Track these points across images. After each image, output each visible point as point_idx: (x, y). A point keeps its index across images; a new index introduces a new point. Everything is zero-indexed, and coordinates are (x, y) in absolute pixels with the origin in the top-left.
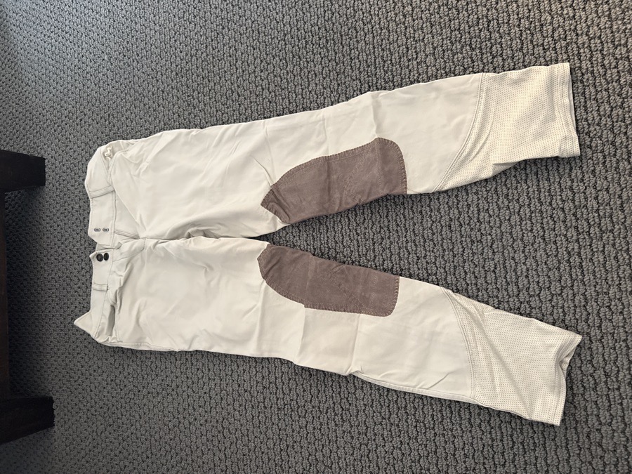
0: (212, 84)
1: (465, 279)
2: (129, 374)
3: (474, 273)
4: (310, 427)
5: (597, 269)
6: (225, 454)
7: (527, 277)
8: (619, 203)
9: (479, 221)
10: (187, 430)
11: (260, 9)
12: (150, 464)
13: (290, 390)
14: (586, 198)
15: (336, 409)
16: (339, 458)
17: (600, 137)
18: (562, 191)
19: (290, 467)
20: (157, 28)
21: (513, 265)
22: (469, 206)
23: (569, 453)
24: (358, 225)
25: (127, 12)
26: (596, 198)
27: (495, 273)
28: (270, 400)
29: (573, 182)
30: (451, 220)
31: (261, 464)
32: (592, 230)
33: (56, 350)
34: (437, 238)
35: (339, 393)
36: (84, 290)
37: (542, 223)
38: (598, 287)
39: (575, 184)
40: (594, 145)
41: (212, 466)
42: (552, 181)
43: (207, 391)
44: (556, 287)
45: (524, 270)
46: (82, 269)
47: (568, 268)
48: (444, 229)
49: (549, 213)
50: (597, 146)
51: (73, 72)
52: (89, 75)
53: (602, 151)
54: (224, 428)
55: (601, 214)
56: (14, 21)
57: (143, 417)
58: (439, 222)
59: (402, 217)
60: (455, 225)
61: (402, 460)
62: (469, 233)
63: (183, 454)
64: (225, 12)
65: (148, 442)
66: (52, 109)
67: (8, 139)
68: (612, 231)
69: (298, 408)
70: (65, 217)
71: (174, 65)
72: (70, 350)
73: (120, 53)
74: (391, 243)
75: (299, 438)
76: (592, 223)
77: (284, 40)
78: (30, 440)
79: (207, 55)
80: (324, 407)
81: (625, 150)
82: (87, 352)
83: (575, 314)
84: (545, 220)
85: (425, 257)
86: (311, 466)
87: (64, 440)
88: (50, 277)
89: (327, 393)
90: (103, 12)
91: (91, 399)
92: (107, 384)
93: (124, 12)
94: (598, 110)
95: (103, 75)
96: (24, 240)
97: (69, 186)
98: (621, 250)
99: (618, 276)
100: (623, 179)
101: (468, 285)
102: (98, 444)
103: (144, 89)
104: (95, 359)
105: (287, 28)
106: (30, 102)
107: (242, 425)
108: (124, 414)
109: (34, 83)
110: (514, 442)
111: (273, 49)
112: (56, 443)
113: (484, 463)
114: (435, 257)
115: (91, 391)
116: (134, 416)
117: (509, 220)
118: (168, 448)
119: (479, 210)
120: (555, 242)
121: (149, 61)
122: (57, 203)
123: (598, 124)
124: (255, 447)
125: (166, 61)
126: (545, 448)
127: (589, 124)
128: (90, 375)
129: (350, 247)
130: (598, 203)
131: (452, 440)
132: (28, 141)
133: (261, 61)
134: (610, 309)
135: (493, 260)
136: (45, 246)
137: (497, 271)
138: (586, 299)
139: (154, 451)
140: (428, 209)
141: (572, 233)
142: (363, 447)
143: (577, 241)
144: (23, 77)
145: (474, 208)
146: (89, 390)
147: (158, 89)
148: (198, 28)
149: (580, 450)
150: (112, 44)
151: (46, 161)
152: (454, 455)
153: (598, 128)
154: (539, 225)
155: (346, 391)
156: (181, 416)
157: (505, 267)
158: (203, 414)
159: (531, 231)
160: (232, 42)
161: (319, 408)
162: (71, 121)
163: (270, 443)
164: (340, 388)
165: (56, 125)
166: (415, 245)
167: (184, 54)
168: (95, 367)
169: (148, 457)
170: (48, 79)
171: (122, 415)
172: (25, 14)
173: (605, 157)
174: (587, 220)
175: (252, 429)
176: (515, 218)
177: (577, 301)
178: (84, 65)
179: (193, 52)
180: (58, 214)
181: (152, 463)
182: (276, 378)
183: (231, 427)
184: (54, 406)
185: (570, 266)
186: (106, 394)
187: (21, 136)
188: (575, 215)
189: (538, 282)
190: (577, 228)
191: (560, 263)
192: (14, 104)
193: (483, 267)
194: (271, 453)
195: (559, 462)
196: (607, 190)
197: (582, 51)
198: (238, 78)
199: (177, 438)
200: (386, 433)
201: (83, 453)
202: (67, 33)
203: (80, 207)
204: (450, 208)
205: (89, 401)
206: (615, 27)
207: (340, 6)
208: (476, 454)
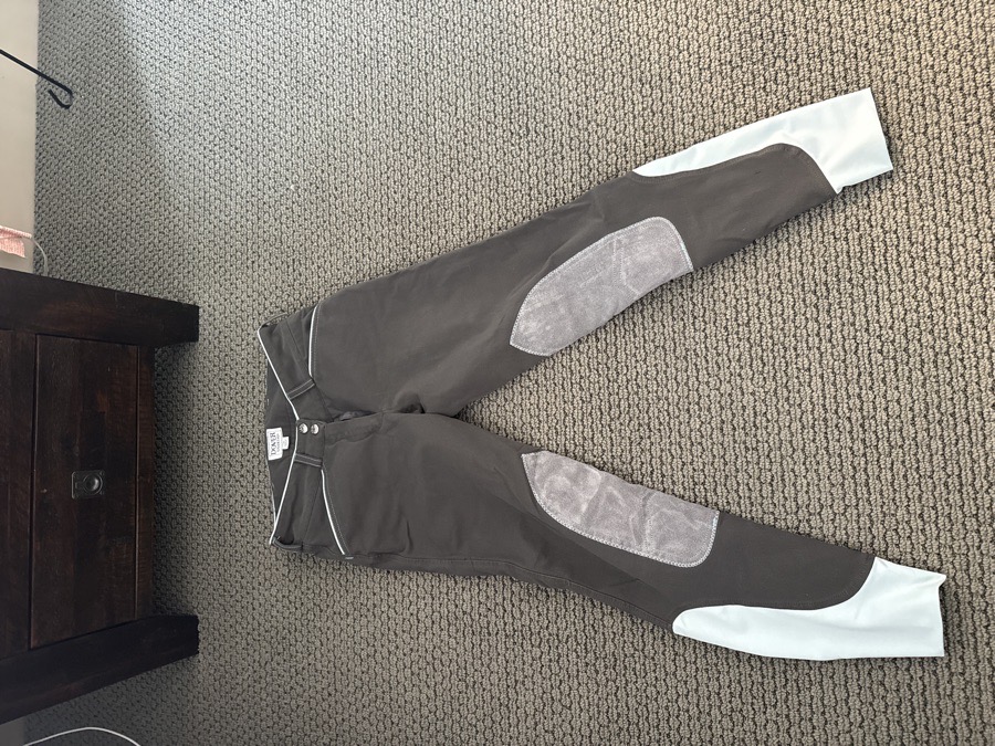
0: (435, 237)
1: (737, 491)
2: (308, 589)
3: (748, 484)
4: (545, 659)
5: (884, 488)
6: (435, 691)
7: (807, 492)
8: (910, 416)
9: (755, 425)
10: (385, 661)
11: (500, 153)
12: (333, 704)
13: (522, 613)
14: (875, 408)
15: (579, 637)
16: (580, 696)
17: (893, 342)
18: (849, 398)
19: (518, 708)
20: (364, 158)
21: (793, 479)
22: (744, 408)
23: (848, 692)
24: (612, 420)
25: (322, 132)
26: (886, 409)
27: (772, 486)
28: (496, 625)
29: (861, 389)
30: (723, 422)
31: (481, 703)
32: (880, 444)
33: (205, 555)
34: (707, 443)
35: (583, 619)
36: (250, 479)
37: (826, 433)
38: (885, 508)
39: (864, 392)
40: (885, 350)
41: (418, 706)
42: (839, 386)
43: (415, 612)
44: (839, 507)
45: (805, 485)
46: (248, 452)
47: (853, 486)
48: (715, 433)
49: (835, 422)
50: (888, 352)
51: (244, 200)
52: (266, 206)
53: (894, 358)
54: (434, 659)
55: (891, 427)
56: (161, 125)
57: (325, 643)
58: (709, 423)
59: (666, 413)
60: (727, 428)
61: (656, 700)
62: (743, 438)
63: (379, 691)
64: (454, 151)
65: (331, 676)
66: (212, 245)
67: (146, 277)
68: (901, 447)
69: (531, 634)
70: (226, 384)
71: (385, 209)
72: (227, 556)
73: (311, 184)
74: (652, 444)
75: (531, 672)
76: (880, 437)
77: (529, 195)
78: (162, 672)
79: (430, 201)
80: (563, 635)
81: (918, 358)
82: (250, 558)
83: (859, 536)
84: (830, 429)
85: (691, 463)
86: (544, 705)
87: (212, 672)
88: (200, 461)
89: (568, 618)
90: (289, 128)
91: (254, 619)
92: (277, 601)
93: (318, 132)
94: (891, 312)
95: (287, 209)
96: (164, 410)
97: (233, 345)
98: (910, 468)
99: (907, 497)
100: (915, 390)
101: (740, 498)
102: (260, 677)
103: (343, 233)
104: (261, 568)
105: (534, 181)
106: (181, 233)
107: (458, 655)
108: (299, 639)
109: (187, 208)
110: (787, 680)
111: (515, 204)
112: (200, 676)
113: (752, 704)
114: (704, 463)
115: (254, 609)
116: (314, 643)
117: (789, 426)
118: (358, 683)
119: (755, 413)
120: (840, 455)
121: (351, 198)
122: (215, 366)
123: (891, 328)
124: (475, 682)
125: (375, 201)
126: (821, 686)
127: (881, 327)
128: (254, 588)
129: (601, 445)
130: (888, 415)
131: (716, 676)
132: (176, 283)
133: (500, 216)
134: (898, 533)
135: (770, 470)
136: (195, 420)
137: (774, 484)
138: (871, 521)
139: (339, 687)
140: (697, 407)
141: (858, 446)
142: (610, 683)
143: (865, 455)
144: (172, 199)
145: (750, 411)
146: (250, 607)
147: (363, 235)
148: (419, 166)
149: (860, 689)
150: (301, 171)
151: (201, 310)
152: (719, 694)
153: (890, 332)
154: (822, 435)
155: (591, 617)
156: (378, 644)
157: (783, 480)
158: (408, 640)
159: (814, 440)
160: (463, 190)
161: (557, 635)
162: (239, 262)
163: (494, 678)
164: (585, 612)
165: (217, 266)
166: (681, 448)
167: (399, 196)
168: (261, 579)
169: (330, 695)
170: (207, 205)
171: (296, 641)
172: (177, 118)
173: (896, 365)
174: (875, 432)
175: (471, 660)
176: (796, 426)
177: (861, 523)
178: (261, 194)
179: (412, 195)
180: (216, 380)
181: (336, 702)
182: (504, 599)
183: (444, 658)
184: (199, 628)
185: (855, 483)
186: (274, 613)
187: (166, 275)
188: (862, 426)
189: (819, 499)
190: (864, 441)
191: (844, 478)
192: (156, 233)
193: (759, 478)
194: (495, 691)
195: (837, 701)
196: (898, 402)
197: (876, 245)
198: (468, 233)
199: (371, 671)
200: (638, 666)
201: (239, 689)
202: (236, 149)
203: (248, 373)
204: (722, 408)
205: (251, 622)
206: (912, 222)
207: (599, 162)
208: (744, 693)
